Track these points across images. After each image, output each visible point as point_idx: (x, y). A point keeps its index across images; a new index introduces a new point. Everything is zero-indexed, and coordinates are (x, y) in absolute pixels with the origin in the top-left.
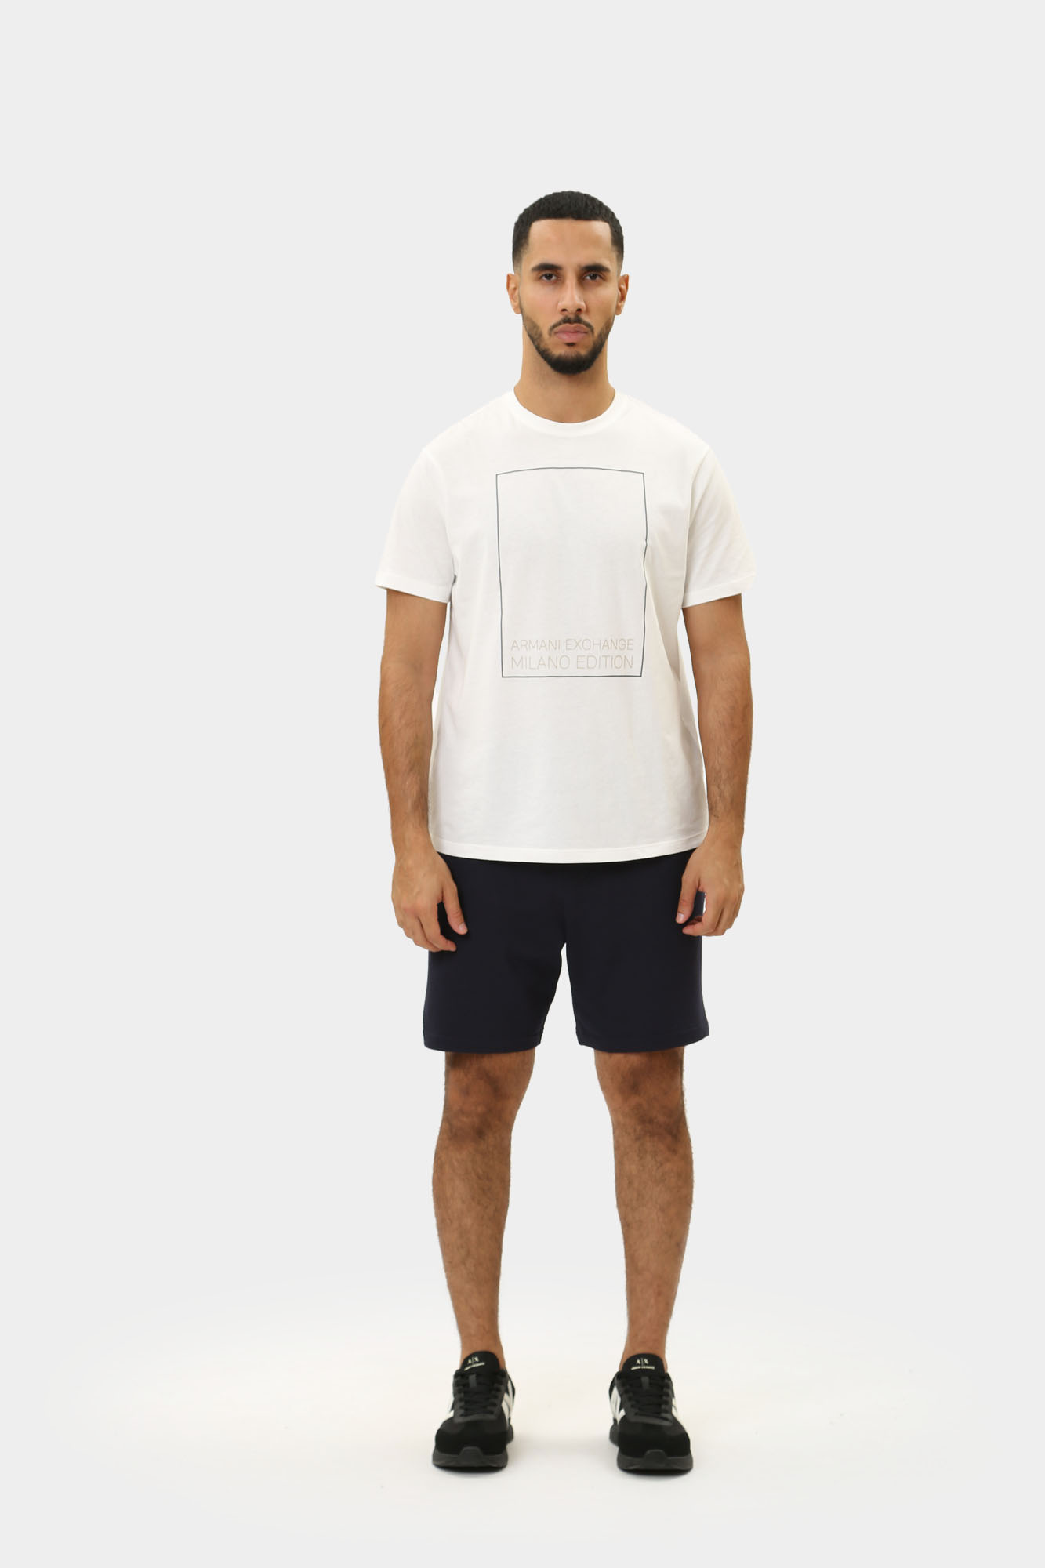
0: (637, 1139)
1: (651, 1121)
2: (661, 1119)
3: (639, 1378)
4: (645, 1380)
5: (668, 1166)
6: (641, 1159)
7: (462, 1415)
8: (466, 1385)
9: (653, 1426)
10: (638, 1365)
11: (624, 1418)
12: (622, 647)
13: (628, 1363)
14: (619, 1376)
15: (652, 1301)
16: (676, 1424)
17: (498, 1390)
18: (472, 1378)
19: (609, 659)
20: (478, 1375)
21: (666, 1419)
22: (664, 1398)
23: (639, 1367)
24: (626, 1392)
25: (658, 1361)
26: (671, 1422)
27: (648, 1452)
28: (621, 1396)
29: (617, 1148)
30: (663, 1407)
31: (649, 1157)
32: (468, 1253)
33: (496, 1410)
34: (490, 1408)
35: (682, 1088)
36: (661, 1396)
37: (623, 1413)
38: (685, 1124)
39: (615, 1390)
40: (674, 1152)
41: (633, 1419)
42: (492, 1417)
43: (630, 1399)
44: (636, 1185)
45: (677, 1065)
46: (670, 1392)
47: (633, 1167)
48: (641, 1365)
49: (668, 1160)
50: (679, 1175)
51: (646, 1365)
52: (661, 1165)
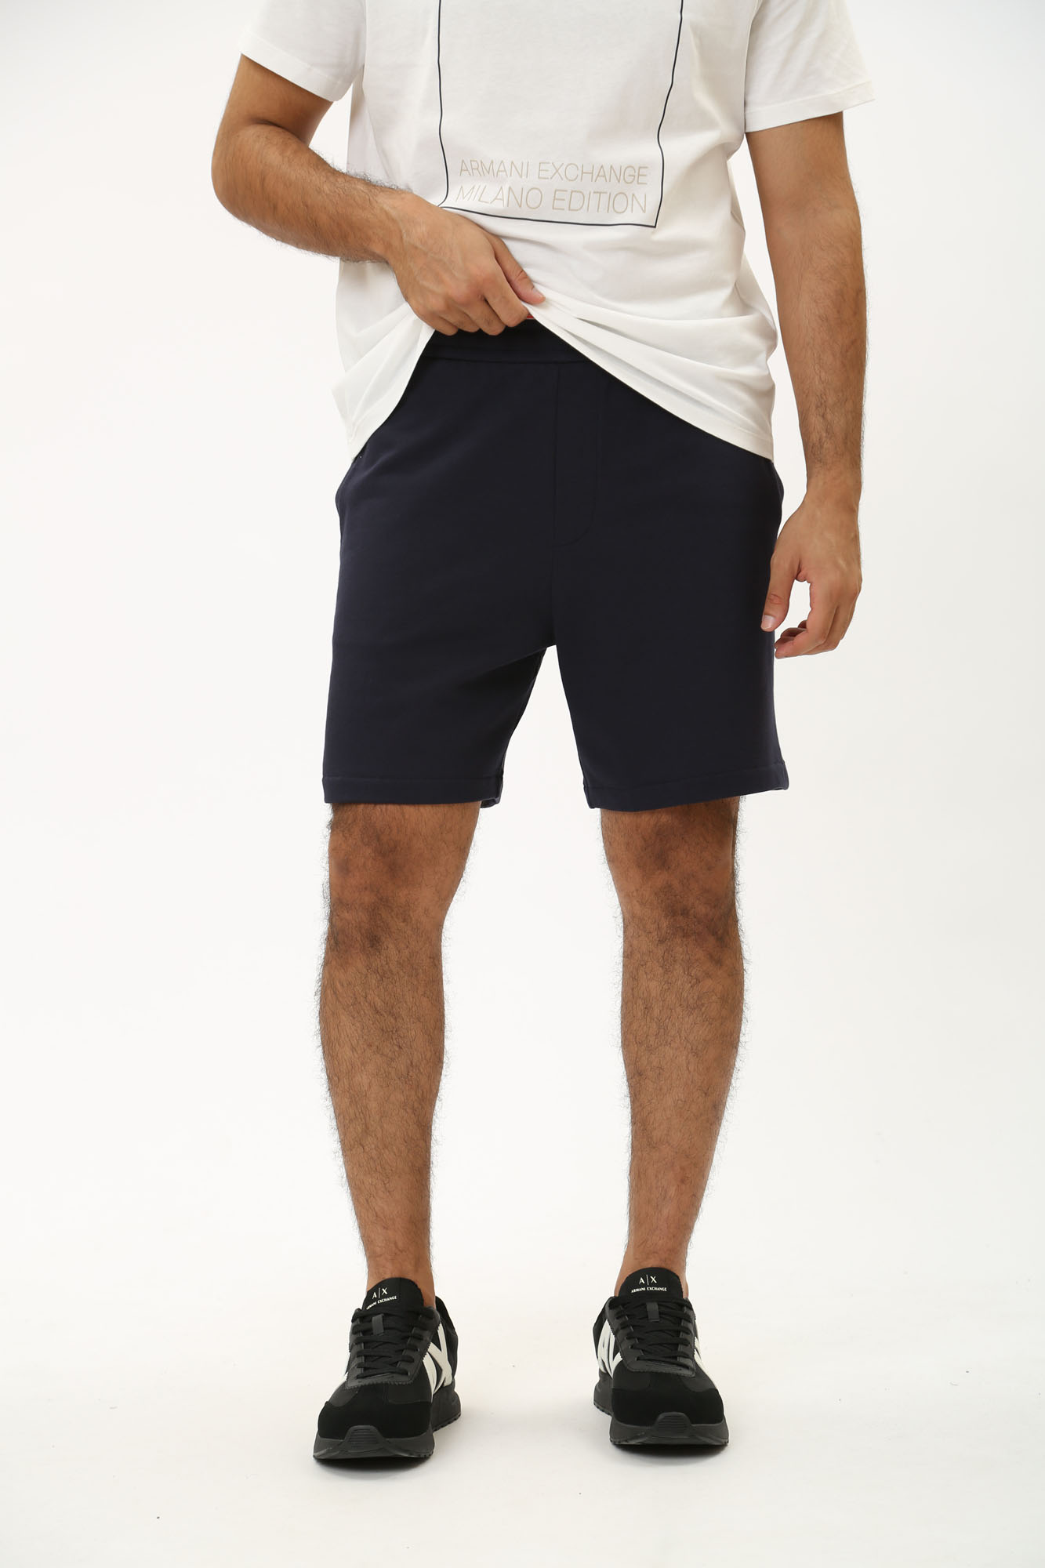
0: (661, 941)
1: (685, 912)
2: (702, 909)
3: (644, 1305)
4: (653, 1307)
5: (708, 983)
6: (666, 971)
7: (358, 1377)
8: (367, 1332)
9: (667, 1376)
10: (642, 1285)
11: (620, 1365)
12: (630, 179)
13: (628, 1283)
14: (612, 1303)
15: (672, 1192)
16: (700, 1373)
17: (420, 1338)
18: (377, 1319)
19: (604, 198)
20: (386, 1316)
21: (687, 1367)
22: (682, 1335)
23: (644, 1289)
24: (624, 1326)
25: (671, 1280)
26: (693, 1370)
27: (661, 1417)
28: (615, 1334)
29: (628, 955)
30: (681, 1348)
31: (679, 970)
32: (366, 1130)
33: (411, 1370)
34: (401, 1365)
35: (733, 866)
36: (678, 1333)
37: (619, 1358)
38: (736, 921)
39: (607, 1328)
40: (718, 962)
41: (637, 1366)
42: (403, 1380)
43: (630, 1337)
44: (656, 1012)
45: (726, 828)
46: (690, 1326)
47: (653, 985)
48: (645, 1285)
49: (708, 975)
50: (724, 1000)
51: (653, 1285)
52: (698, 981)
